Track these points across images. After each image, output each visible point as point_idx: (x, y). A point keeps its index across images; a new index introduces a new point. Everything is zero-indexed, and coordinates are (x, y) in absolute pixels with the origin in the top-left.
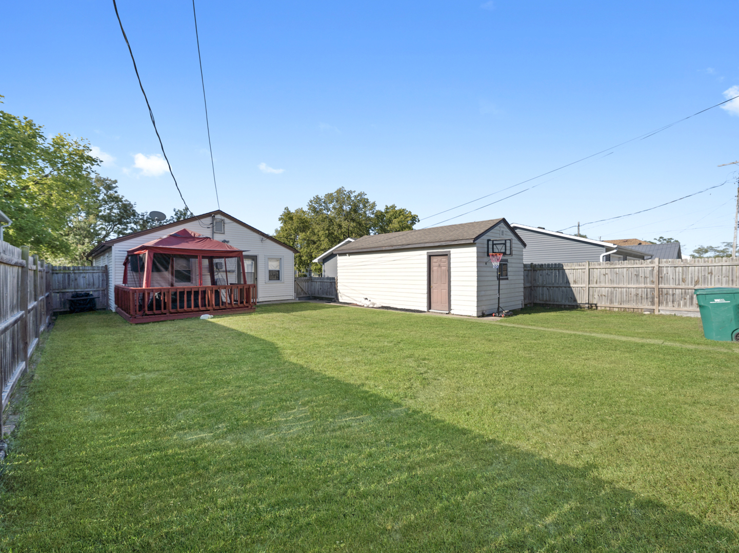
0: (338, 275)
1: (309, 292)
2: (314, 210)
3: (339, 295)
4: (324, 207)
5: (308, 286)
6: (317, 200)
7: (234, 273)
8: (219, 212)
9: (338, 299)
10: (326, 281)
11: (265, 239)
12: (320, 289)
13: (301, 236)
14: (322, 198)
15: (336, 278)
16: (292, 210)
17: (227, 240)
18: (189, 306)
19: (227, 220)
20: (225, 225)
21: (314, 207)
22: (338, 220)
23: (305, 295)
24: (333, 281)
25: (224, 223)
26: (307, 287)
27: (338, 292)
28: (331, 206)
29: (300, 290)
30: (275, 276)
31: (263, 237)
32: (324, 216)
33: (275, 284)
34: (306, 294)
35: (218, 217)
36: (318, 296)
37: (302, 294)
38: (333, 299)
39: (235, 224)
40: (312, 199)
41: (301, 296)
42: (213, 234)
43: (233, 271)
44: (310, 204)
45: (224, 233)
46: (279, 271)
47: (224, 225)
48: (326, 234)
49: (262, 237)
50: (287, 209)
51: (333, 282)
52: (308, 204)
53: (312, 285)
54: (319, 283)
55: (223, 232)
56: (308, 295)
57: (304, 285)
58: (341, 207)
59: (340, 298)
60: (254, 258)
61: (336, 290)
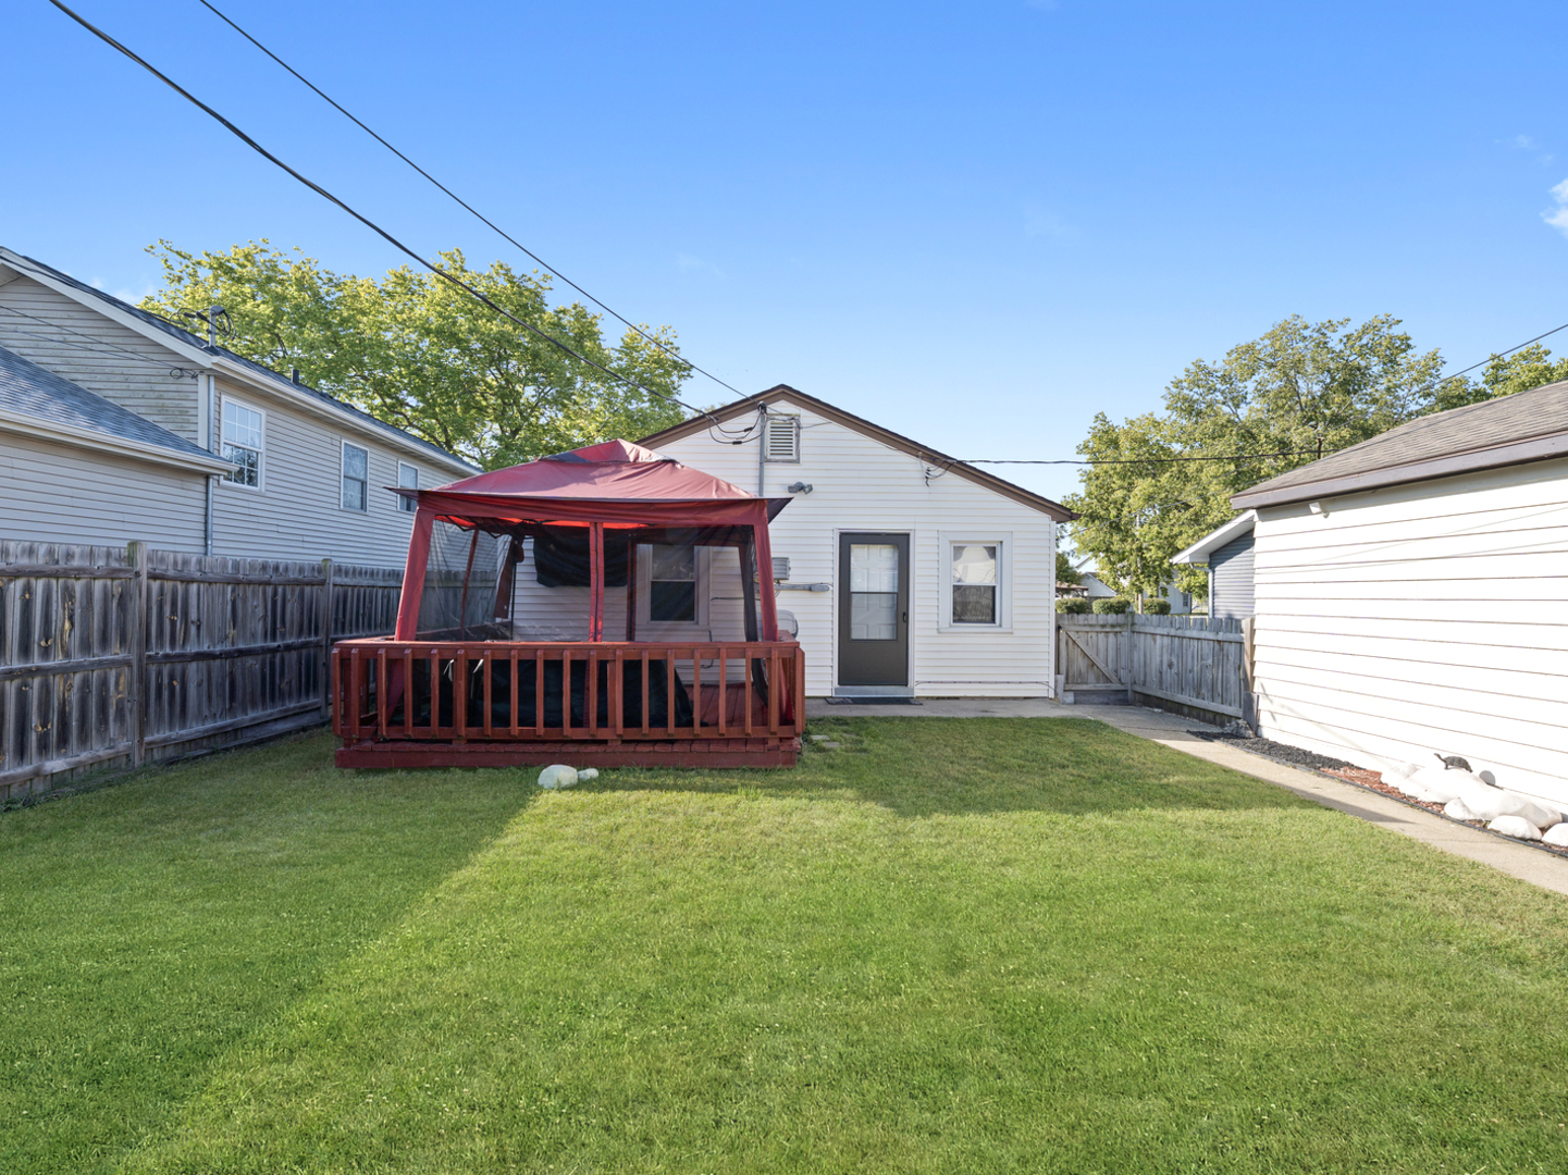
0: (1259, 607)
1: (1122, 673)
2: (1190, 409)
3: (1263, 706)
4: (1223, 393)
5: (1118, 650)
6: (1201, 375)
7: (829, 594)
8: (784, 392)
9: (1254, 726)
10: (1195, 634)
11: (937, 471)
12: (1170, 665)
13: (1143, 485)
14: (1217, 367)
15: (1245, 624)
16: (1118, 420)
17: (806, 482)
18: (527, 719)
19: (807, 417)
20: (803, 433)
21: (1192, 402)
22: (1274, 431)
23: (1101, 686)
24: (1232, 636)
25: (799, 427)
26: (1111, 654)
27: (1257, 688)
28: (1250, 385)
29: (1081, 663)
30: (974, 606)
31: (932, 467)
32: (1223, 420)
33: (974, 635)
34: (1108, 680)
35: (782, 407)
36: (1159, 694)
37: (1091, 677)
38: (1230, 718)
39: (835, 428)
40: (1182, 376)
41: (1084, 687)
42: (761, 463)
43: (822, 588)
44: (1174, 390)
45: (797, 461)
46: (994, 588)
47: (798, 435)
48: (1226, 473)
49: (926, 465)
50: (1101, 418)
51: (1231, 639)
52: (1165, 392)
53: (1133, 647)
54: (1166, 640)
55: (794, 457)
56: (1116, 686)
57: (1101, 646)
58: (1291, 383)
59: (1265, 720)
60: (900, 542)
61: (1247, 683)
